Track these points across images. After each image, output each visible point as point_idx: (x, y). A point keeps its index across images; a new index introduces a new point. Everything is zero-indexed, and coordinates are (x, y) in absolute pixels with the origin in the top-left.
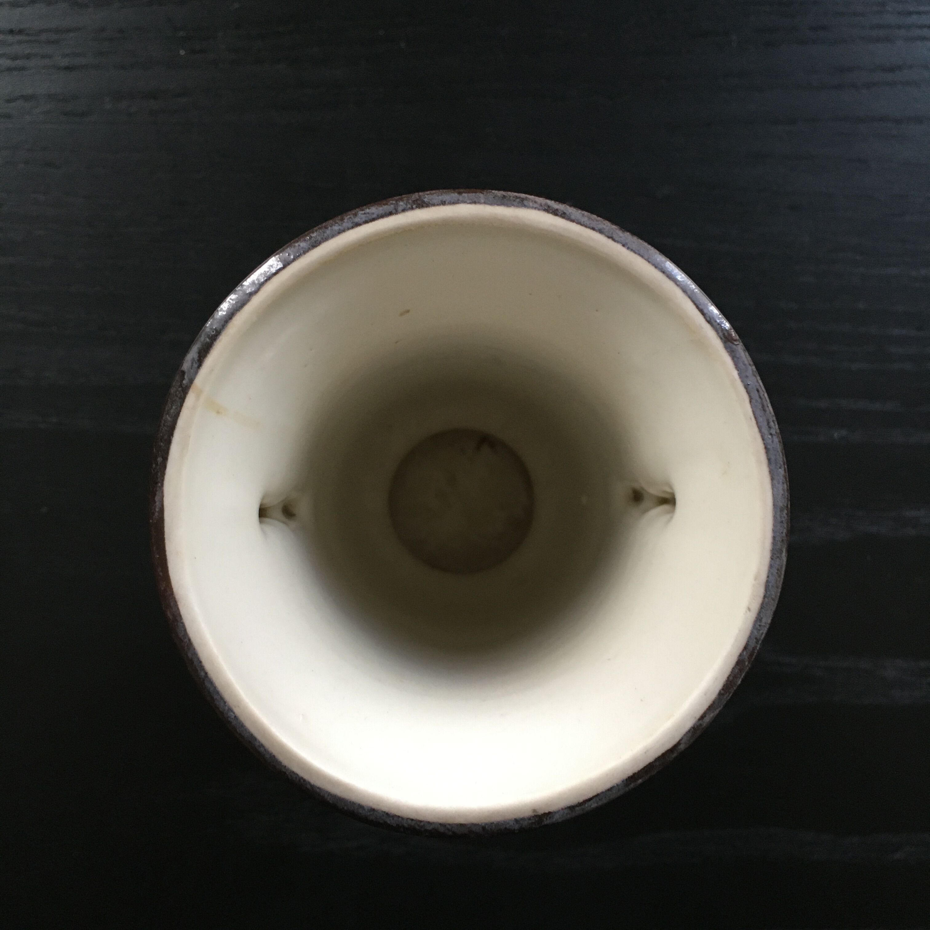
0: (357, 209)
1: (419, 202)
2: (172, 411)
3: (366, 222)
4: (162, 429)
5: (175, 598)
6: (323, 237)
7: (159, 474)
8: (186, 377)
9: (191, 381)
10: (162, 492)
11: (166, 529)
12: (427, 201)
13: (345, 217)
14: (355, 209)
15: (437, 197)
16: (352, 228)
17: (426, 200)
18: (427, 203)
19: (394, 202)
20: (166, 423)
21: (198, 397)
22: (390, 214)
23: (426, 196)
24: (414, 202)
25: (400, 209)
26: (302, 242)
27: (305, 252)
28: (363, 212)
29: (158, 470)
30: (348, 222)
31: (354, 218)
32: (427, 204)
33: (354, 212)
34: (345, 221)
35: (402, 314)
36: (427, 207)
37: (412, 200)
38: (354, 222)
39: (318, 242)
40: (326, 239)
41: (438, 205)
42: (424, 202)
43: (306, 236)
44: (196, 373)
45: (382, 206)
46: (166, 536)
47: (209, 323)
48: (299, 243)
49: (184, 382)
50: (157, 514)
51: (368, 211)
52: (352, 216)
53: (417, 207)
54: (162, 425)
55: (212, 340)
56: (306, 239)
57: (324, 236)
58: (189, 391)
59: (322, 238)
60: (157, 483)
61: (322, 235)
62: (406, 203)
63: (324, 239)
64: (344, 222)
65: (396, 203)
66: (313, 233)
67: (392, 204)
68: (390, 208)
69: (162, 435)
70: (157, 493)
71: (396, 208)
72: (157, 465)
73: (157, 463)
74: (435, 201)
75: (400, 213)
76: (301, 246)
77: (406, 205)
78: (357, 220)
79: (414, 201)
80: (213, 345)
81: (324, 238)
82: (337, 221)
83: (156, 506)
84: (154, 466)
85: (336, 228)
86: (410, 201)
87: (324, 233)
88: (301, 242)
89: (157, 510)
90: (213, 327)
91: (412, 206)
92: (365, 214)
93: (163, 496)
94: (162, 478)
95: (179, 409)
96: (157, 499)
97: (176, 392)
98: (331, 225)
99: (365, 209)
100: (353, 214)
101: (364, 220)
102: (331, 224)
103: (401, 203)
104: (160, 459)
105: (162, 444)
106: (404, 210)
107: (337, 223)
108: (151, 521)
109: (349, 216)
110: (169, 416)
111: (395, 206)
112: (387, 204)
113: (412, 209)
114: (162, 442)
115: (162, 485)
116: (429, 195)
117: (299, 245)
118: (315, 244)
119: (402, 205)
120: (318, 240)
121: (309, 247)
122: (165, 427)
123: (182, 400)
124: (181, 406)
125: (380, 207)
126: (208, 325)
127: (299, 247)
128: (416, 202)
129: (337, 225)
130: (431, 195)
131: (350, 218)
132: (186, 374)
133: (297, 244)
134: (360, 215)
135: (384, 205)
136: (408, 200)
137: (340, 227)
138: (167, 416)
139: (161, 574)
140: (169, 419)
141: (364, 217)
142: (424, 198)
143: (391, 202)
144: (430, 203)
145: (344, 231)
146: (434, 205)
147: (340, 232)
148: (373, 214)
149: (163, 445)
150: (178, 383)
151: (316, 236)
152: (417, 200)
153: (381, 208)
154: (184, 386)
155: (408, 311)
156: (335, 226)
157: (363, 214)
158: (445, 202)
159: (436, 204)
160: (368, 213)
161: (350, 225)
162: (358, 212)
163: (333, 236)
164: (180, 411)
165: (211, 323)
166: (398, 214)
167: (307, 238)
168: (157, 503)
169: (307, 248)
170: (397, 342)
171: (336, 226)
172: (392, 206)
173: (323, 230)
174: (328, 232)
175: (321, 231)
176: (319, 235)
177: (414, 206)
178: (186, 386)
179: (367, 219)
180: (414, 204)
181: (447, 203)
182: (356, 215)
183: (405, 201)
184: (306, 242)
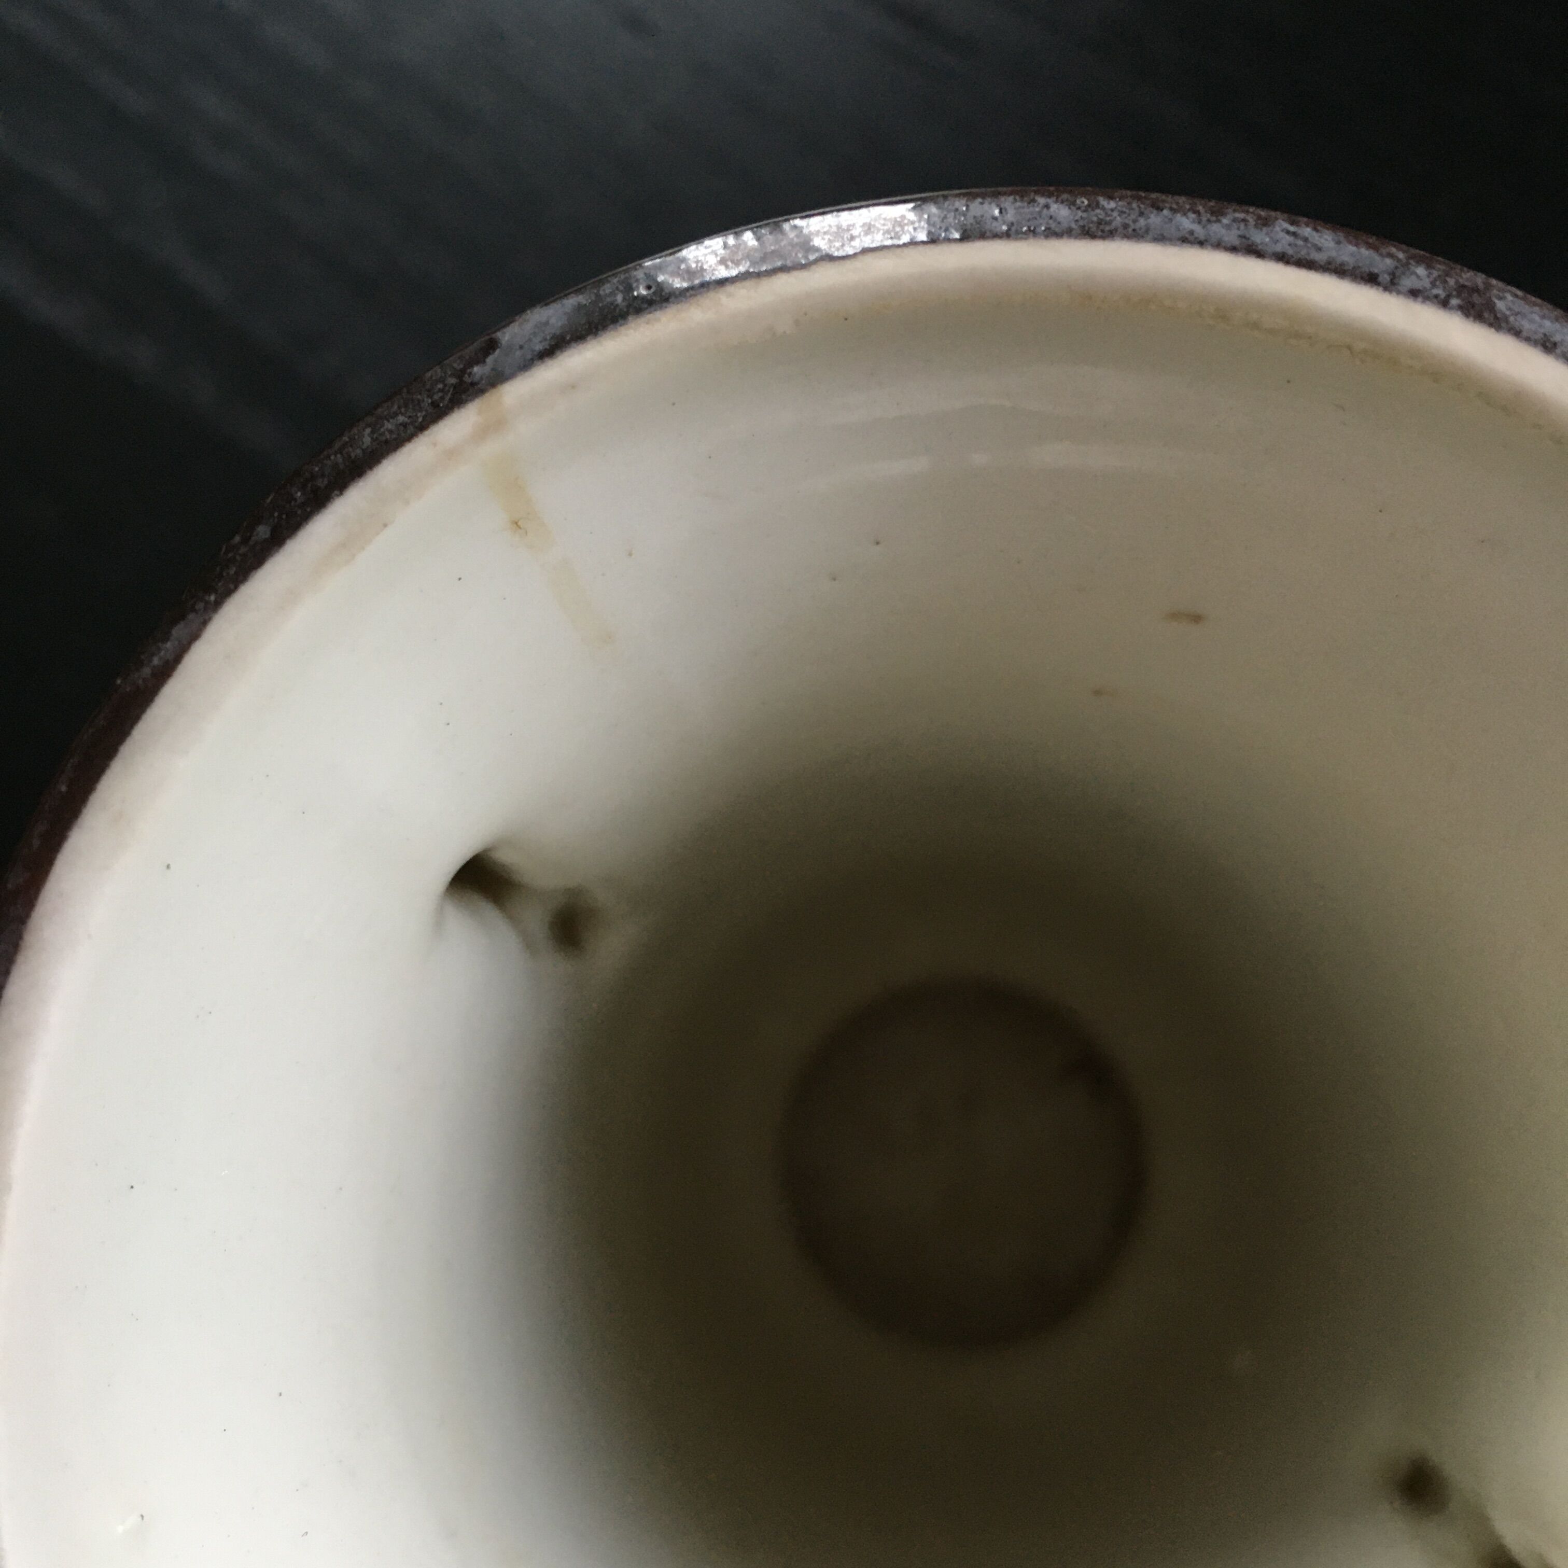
0: (1278, 213)
1: (1476, 299)
2: (389, 425)
3: (1282, 258)
4: (328, 457)
5: (20, 937)
6: (1131, 223)
7: (232, 571)
8: (490, 360)
9: (498, 379)
10: (205, 623)
11: (140, 732)
12: (1501, 311)
13: (1230, 210)
14: (1275, 210)
15: (1537, 318)
16: (1233, 249)
17: (1500, 305)
18: (1499, 315)
19: (1401, 255)
20: (351, 446)
21: (482, 433)
22: (1371, 279)
23: (1509, 297)
24: (1461, 289)
25: (1408, 282)
26: (1062, 202)
27: (1052, 234)
28: (1292, 229)
29: (238, 558)
30: (1228, 227)
31: (1256, 226)
32: (1496, 318)
33: (1263, 213)
34: (1225, 221)
35: (1175, 616)
36: (1491, 325)
37: (1457, 282)
38: (1248, 239)
39: (1107, 228)
40: (1134, 234)
41: (1528, 340)
42: (1491, 308)
43: (1083, 194)
44: (526, 365)
45: (1357, 245)
46: (127, 750)
47: (658, 260)
48: (1050, 201)
49: (476, 369)
50: (146, 671)
51: (1307, 231)
52: (1251, 219)
53: (1460, 308)
54: (337, 445)
55: (629, 306)
56: (1078, 202)
57: (1135, 221)
58: (472, 400)
59: (1126, 226)
60: (209, 590)
61: (1133, 217)
62: (1435, 280)
63: (1130, 230)
64: (1218, 221)
65: (1404, 261)
66: (1111, 198)
67: (1390, 255)
68: (1382, 264)
69: (317, 469)
70: (191, 616)
71: (1397, 274)
72: (245, 541)
73: (250, 537)
74: (1526, 325)
75: (1399, 293)
76: (1052, 209)
77: (1433, 284)
78: (1259, 237)
79: (1464, 286)
80: (621, 322)
81: (1132, 226)
82: (1200, 208)
83: (159, 649)
84: (237, 539)
85: (1187, 223)
86: (1451, 282)
87: (1141, 214)
88: (1056, 202)
89: (156, 661)
90: (657, 276)
91: (1449, 296)
92: (1294, 234)
93: (195, 636)
94: (232, 586)
95: (411, 429)
96: (178, 631)
97: (438, 381)
98: (1174, 206)
99: (1303, 225)
100: (1259, 217)
101: (1279, 248)
102: (1177, 203)
103: (1421, 271)
104: (263, 531)
105: (299, 494)
106: (1414, 293)
107: (1198, 213)
108: (119, 682)
109: (1241, 216)
110: (373, 432)
111: (1396, 268)
112: (1376, 249)
113: (1444, 304)
114: (303, 487)
115: (218, 605)
116: (1516, 299)
117: (1047, 206)
118: (1093, 228)
119: (1418, 277)
120: (1109, 223)
121: (1073, 226)
122: (339, 456)
123: (438, 413)
124: (422, 428)
125: (1350, 242)
126: (648, 264)
127: (1045, 210)
128: (1465, 295)
129: (1192, 216)
130: (1522, 302)
131: (1244, 220)
132: (498, 351)
133: (1042, 200)
134: (1277, 229)
135: (1369, 246)
136: (1447, 274)
137: (1197, 228)
138: (368, 430)
139: (36, 843)
140: (367, 440)
141: (1284, 243)
142: (1500, 298)
143: (1393, 250)
144: (1507, 322)
145: (1201, 243)
146: (1517, 333)
147: (1187, 240)
148: (1319, 249)
149: (299, 501)
150: (459, 365)
151: (1112, 210)
152: (1476, 290)
153: (1352, 248)
154: (467, 379)
155: (1197, 619)
156: (1185, 214)
157: (1288, 232)
158: (1555, 345)
159: (1525, 334)
160: (1306, 240)
161: (1231, 237)
162: (1276, 219)
163: (1161, 239)
164: (409, 439)
165: (660, 263)
166: (1390, 291)
167: (1083, 202)
168: (169, 645)
169: (1065, 225)
170: (1098, 693)
171: (1188, 218)
172: (1388, 261)
173: (1142, 206)
174: (1155, 219)
175: (1134, 205)
176: (1122, 213)
177: (1454, 302)
178: (473, 384)
179: (1290, 251)
180: (1459, 296)
181: (1558, 351)
182: (1265, 223)
183: (1435, 274)
184: (1072, 207)
